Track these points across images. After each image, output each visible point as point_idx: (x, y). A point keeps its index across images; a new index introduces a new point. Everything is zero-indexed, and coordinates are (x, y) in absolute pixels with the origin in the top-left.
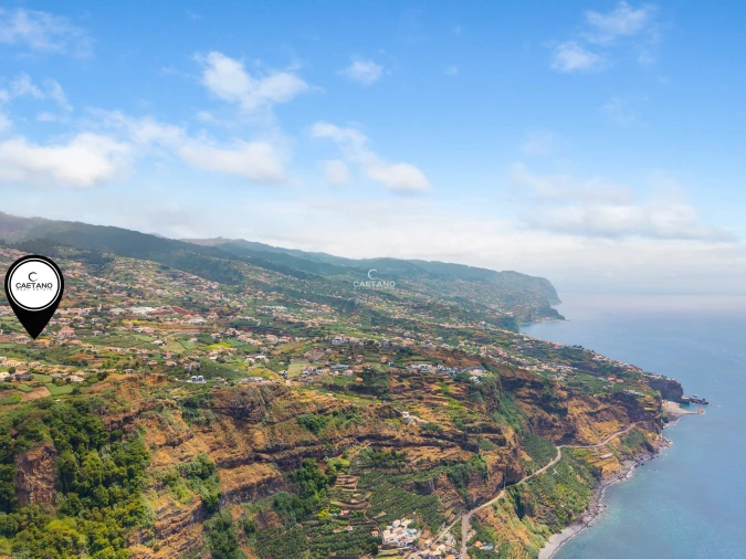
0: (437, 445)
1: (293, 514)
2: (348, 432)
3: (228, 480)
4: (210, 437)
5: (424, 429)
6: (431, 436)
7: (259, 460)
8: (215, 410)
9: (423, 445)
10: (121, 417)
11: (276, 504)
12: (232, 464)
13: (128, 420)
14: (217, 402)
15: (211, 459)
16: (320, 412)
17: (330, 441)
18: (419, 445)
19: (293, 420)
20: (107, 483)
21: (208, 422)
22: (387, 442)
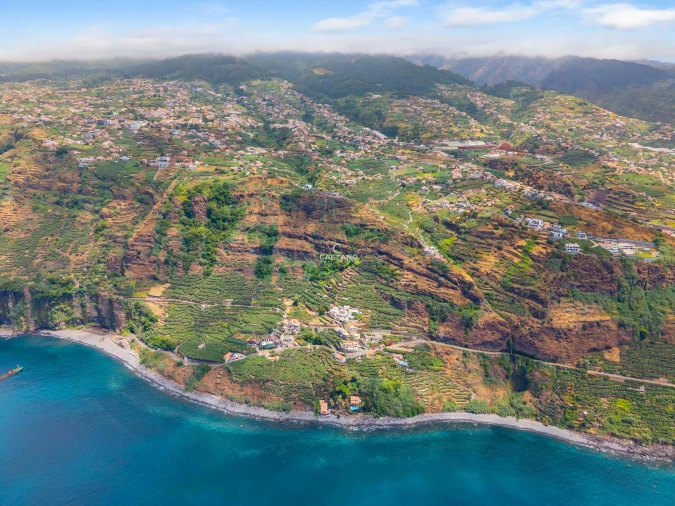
0: (437, 280)
1: (310, 275)
2: (372, 246)
3: (283, 243)
4: (288, 219)
5: (432, 264)
6: (435, 272)
7: (306, 239)
8: (299, 206)
9: (424, 275)
10: (239, 193)
11: (303, 266)
12: (290, 236)
13: (242, 196)
14: (301, 202)
15: (280, 230)
16: (362, 225)
17: (355, 246)
18: (419, 274)
19: (340, 225)
20: (224, 220)
21: (290, 211)
22: (396, 262)
